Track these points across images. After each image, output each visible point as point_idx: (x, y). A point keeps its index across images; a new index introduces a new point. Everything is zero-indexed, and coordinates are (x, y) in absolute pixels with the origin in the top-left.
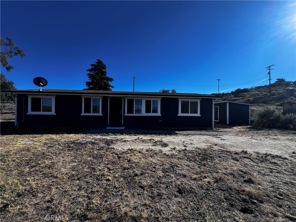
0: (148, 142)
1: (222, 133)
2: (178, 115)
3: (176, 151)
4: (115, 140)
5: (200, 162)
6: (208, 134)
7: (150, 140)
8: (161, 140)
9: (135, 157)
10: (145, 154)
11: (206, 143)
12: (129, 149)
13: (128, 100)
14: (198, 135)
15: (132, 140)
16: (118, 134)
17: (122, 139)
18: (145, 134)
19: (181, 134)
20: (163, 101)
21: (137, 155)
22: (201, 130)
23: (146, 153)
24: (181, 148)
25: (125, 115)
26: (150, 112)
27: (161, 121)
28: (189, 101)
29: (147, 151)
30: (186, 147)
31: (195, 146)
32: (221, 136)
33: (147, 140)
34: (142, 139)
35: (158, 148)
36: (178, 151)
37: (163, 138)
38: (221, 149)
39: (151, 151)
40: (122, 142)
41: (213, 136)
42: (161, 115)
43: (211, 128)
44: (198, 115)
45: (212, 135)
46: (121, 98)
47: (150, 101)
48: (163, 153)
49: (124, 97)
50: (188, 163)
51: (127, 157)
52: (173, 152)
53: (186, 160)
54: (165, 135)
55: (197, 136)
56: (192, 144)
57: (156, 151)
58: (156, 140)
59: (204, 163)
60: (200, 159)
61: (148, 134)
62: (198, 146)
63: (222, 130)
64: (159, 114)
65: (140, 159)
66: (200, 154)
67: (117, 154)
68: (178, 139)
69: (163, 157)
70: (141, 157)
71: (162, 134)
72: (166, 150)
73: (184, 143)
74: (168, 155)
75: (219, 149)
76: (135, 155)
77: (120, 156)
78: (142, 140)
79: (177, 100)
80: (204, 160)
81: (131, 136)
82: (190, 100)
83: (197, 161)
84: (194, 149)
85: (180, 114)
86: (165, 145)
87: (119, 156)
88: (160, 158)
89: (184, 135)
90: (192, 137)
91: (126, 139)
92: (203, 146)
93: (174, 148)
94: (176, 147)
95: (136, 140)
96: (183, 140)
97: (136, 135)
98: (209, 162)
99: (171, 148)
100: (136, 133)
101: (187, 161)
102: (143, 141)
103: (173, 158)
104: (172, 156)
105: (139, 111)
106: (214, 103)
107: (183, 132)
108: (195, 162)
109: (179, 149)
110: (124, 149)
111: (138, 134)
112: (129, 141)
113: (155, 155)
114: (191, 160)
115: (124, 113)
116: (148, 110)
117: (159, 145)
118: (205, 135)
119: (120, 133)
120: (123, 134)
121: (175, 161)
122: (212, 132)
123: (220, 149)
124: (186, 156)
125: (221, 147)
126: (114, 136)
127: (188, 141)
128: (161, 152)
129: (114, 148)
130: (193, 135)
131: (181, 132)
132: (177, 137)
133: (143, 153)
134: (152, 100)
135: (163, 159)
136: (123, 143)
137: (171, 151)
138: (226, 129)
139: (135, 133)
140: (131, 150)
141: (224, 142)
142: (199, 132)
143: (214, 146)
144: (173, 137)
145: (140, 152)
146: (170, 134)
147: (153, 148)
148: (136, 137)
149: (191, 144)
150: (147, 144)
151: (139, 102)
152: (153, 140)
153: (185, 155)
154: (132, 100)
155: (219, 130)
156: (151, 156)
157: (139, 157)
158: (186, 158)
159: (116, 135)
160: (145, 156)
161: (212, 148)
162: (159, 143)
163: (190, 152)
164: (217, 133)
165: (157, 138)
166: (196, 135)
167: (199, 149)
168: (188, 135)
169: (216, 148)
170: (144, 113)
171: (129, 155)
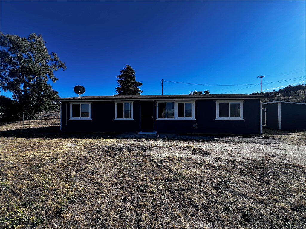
0: (185, 149)
1: (275, 140)
2: (216, 119)
3: (222, 162)
4: (149, 146)
5: (259, 179)
6: (256, 142)
7: (187, 147)
8: (200, 148)
9: (176, 167)
10: (187, 164)
11: (258, 152)
12: (167, 157)
13: (159, 103)
14: (244, 142)
15: (168, 147)
16: (151, 140)
17: (156, 146)
18: (180, 140)
19: (222, 141)
20: (198, 103)
21: (177, 164)
22: (246, 136)
23: (187, 162)
24: (228, 158)
25: (156, 120)
26: (183, 116)
27: (195, 126)
28: (228, 103)
29: (187, 160)
30: (234, 157)
31: (245, 156)
32: (276, 145)
33: (183, 147)
34: (178, 145)
35: (199, 157)
36: (225, 162)
37: (201, 145)
38: (284, 162)
39: (192, 160)
40: (157, 148)
41: (265, 144)
42: (195, 119)
43: (259, 134)
44: (241, 118)
45: (263, 143)
46: (152, 102)
47: (183, 104)
48: (207, 164)
49: (155, 101)
50: (243, 178)
51: (167, 167)
52: (220, 163)
53: (239, 174)
54: (202, 141)
55: (243, 144)
56: (240, 154)
57: (197, 160)
58: (194, 148)
59: (266, 180)
60: (258, 174)
61: (184, 140)
62: (248, 157)
63: (274, 136)
64: (193, 118)
65: (182, 169)
66: (255, 167)
67: (156, 162)
68: (220, 147)
69: (209, 168)
70: (183, 167)
71: (199, 141)
72: (209, 159)
73: (228, 152)
74: (213, 167)
75: (280, 162)
76: (175, 164)
77: (159, 164)
78: (178, 147)
79: (214, 102)
80: (265, 176)
81: (165, 142)
82: (230, 102)
83: (254, 176)
84: (244, 160)
85: (218, 118)
86: (207, 154)
87: (157, 164)
88: (205, 169)
89: (226, 142)
90: (237, 145)
91: (161, 146)
92: (256, 156)
93: (218, 158)
94: (221, 156)
95: (171, 146)
96: (227, 148)
97: (170, 141)
98: (273, 178)
99: (215, 157)
100: (170, 139)
101: (241, 175)
102: (180, 148)
103: (221, 170)
104: (219, 168)
105: (171, 115)
106: (261, 104)
107: (223, 138)
108: (252, 177)
109: (224, 159)
110: (161, 157)
111: (172, 140)
112: (165, 148)
113: (198, 166)
114: (246, 174)
115: (156, 118)
116: (181, 114)
117: (199, 153)
118: (253, 143)
119: (153, 139)
120: (156, 139)
121: (224, 174)
122: (261, 139)
123: (282, 163)
124: (238, 169)
125: (283, 159)
126: (148, 142)
127: (233, 149)
128: (204, 162)
129: (150, 155)
130: (238, 142)
131: (221, 139)
132: (218, 145)
133: (183, 163)
134: (185, 103)
135: (209, 171)
136: (158, 150)
137: (215, 161)
138: (279, 136)
139: (168, 139)
140: (169, 158)
141: (284, 153)
142: (244, 139)
143: (271, 158)
144: (213, 144)
145: (180, 161)
146: (209, 141)
147: (193, 156)
148: (171, 143)
149: (238, 153)
150: (186, 152)
151: (171, 106)
152: (191, 147)
153: (236, 168)
154: (164, 104)
155: (269, 136)
156: (194, 167)
157: (181, 167)
158: (239, 172)
159: (150, 141)
160: (187, 166)
161: (270, 159)
162: (198, 151)
163: (240, 163)
164: (268, 141)
165: (195, 146)
166: (241, 142)
167: (252, 160)
168: (231, 142)
169: (275, 160)
170: (176, 118)
171: (168, 163)
